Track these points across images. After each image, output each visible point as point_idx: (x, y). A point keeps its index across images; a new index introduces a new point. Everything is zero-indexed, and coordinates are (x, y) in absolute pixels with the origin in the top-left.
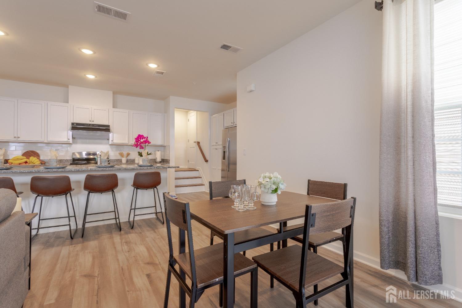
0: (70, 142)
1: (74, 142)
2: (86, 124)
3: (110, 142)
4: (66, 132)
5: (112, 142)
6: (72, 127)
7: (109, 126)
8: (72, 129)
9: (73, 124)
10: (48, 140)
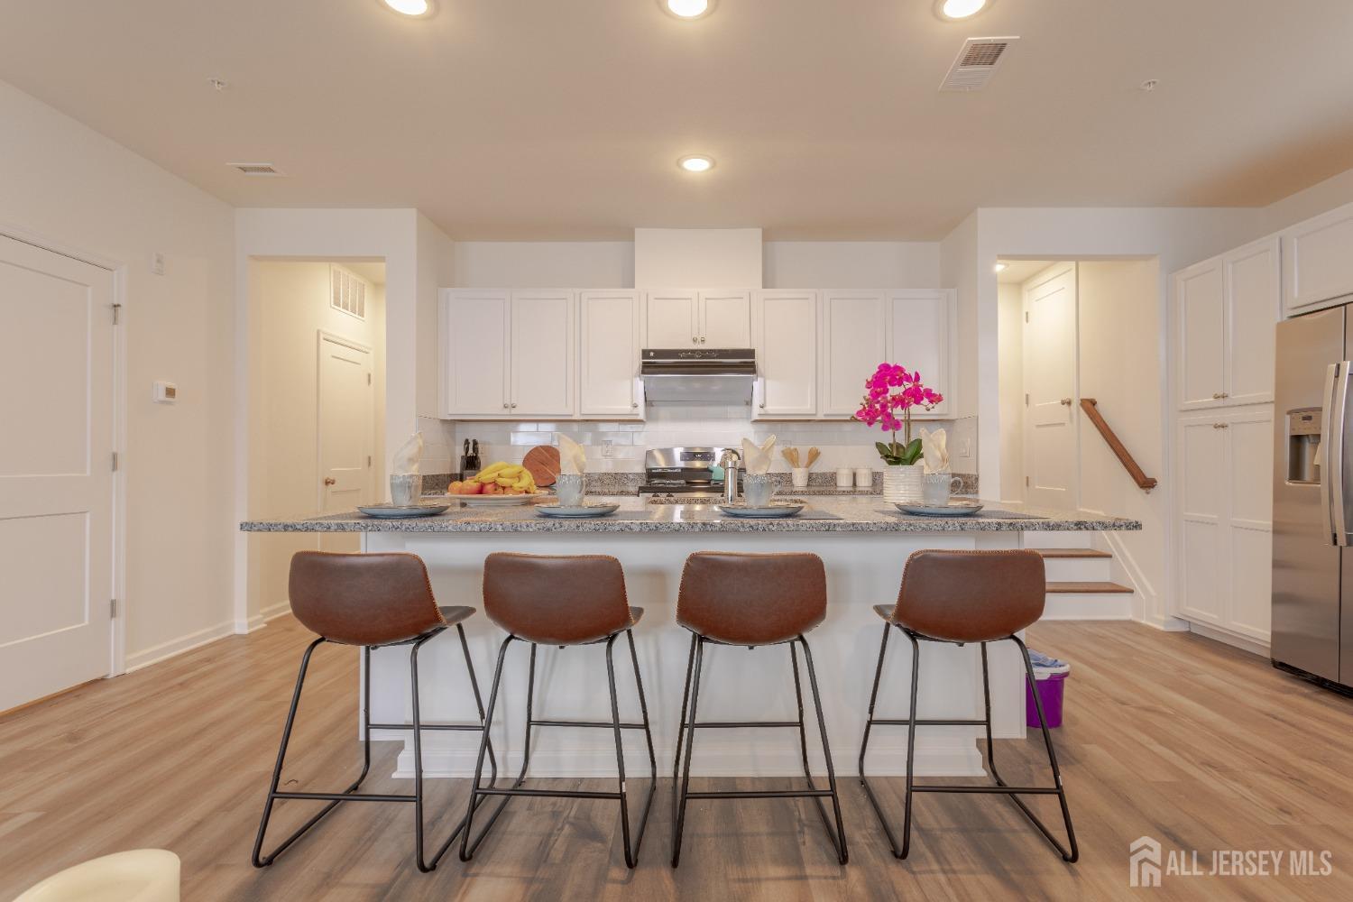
0: (638, 415)
1: (650, 417)
2: (682, 351)
3: (756, 412)
4: (628, 382)
5: (762, 411)
6: (644, 363)
7: (751, 354)
8: (643, 372)
9: (645, 353)
10: (583, 412)
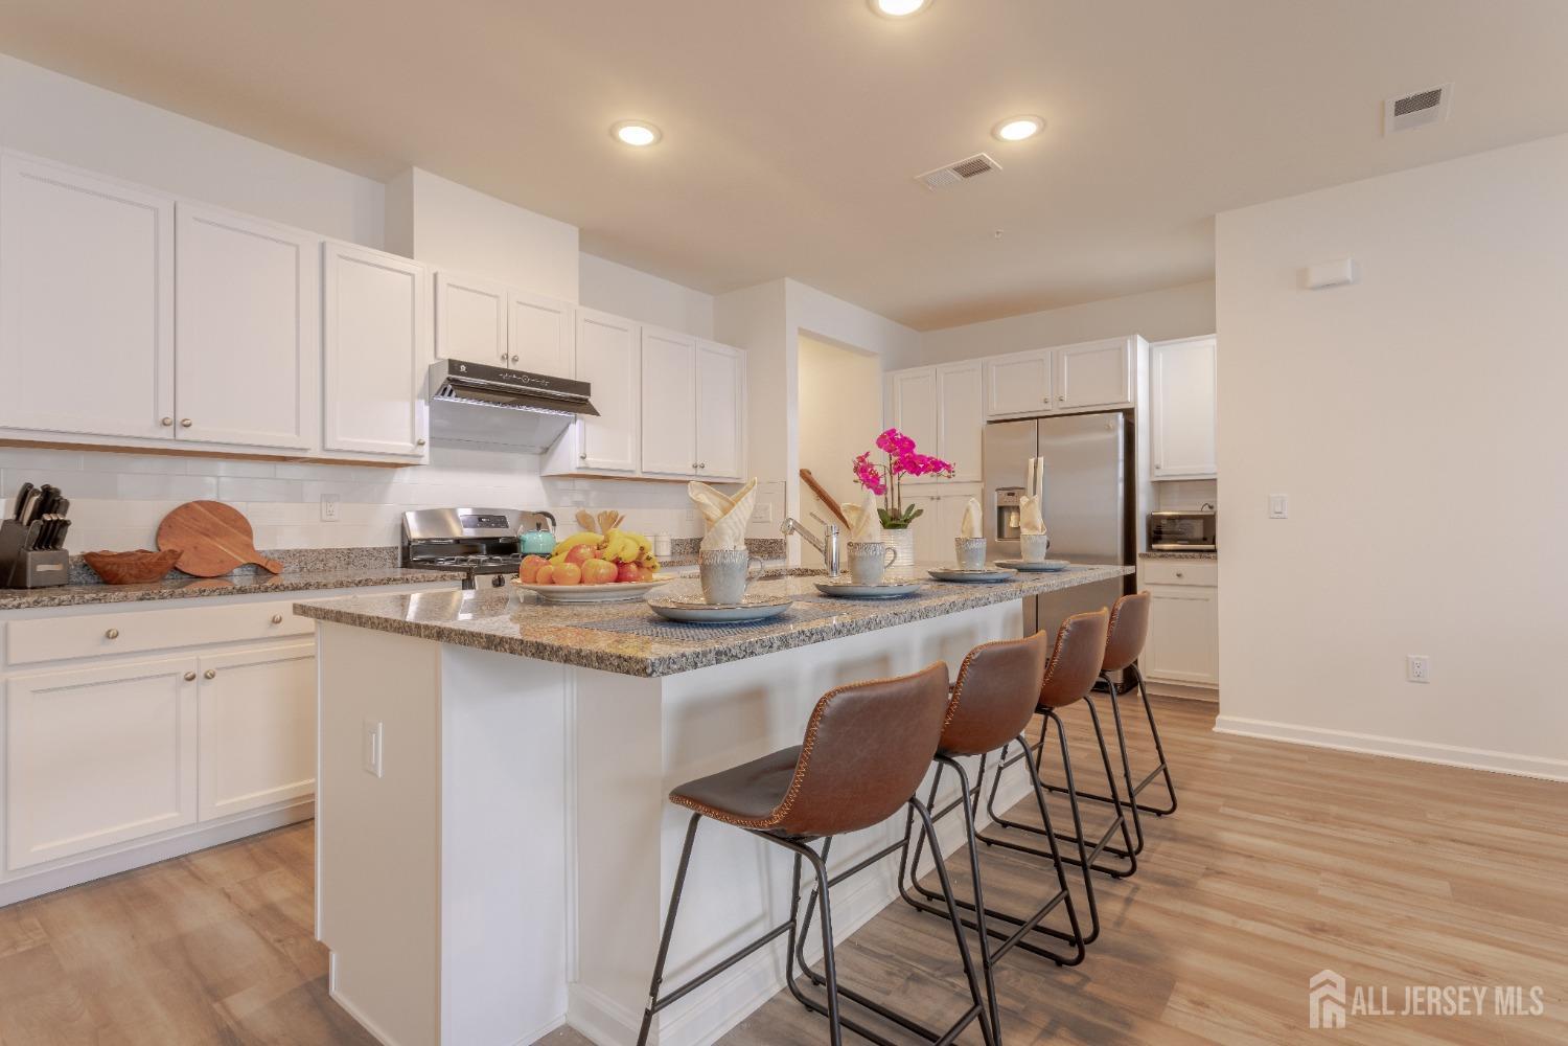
0: (421, 457)
1: (437, 461)
2: (504, 371)
4: (407, 405)
5: (583, 464)
6: (446, 379)
7: (585, 388)
8: (442, 392)
9: (454, 366)
10: (329, 445)
